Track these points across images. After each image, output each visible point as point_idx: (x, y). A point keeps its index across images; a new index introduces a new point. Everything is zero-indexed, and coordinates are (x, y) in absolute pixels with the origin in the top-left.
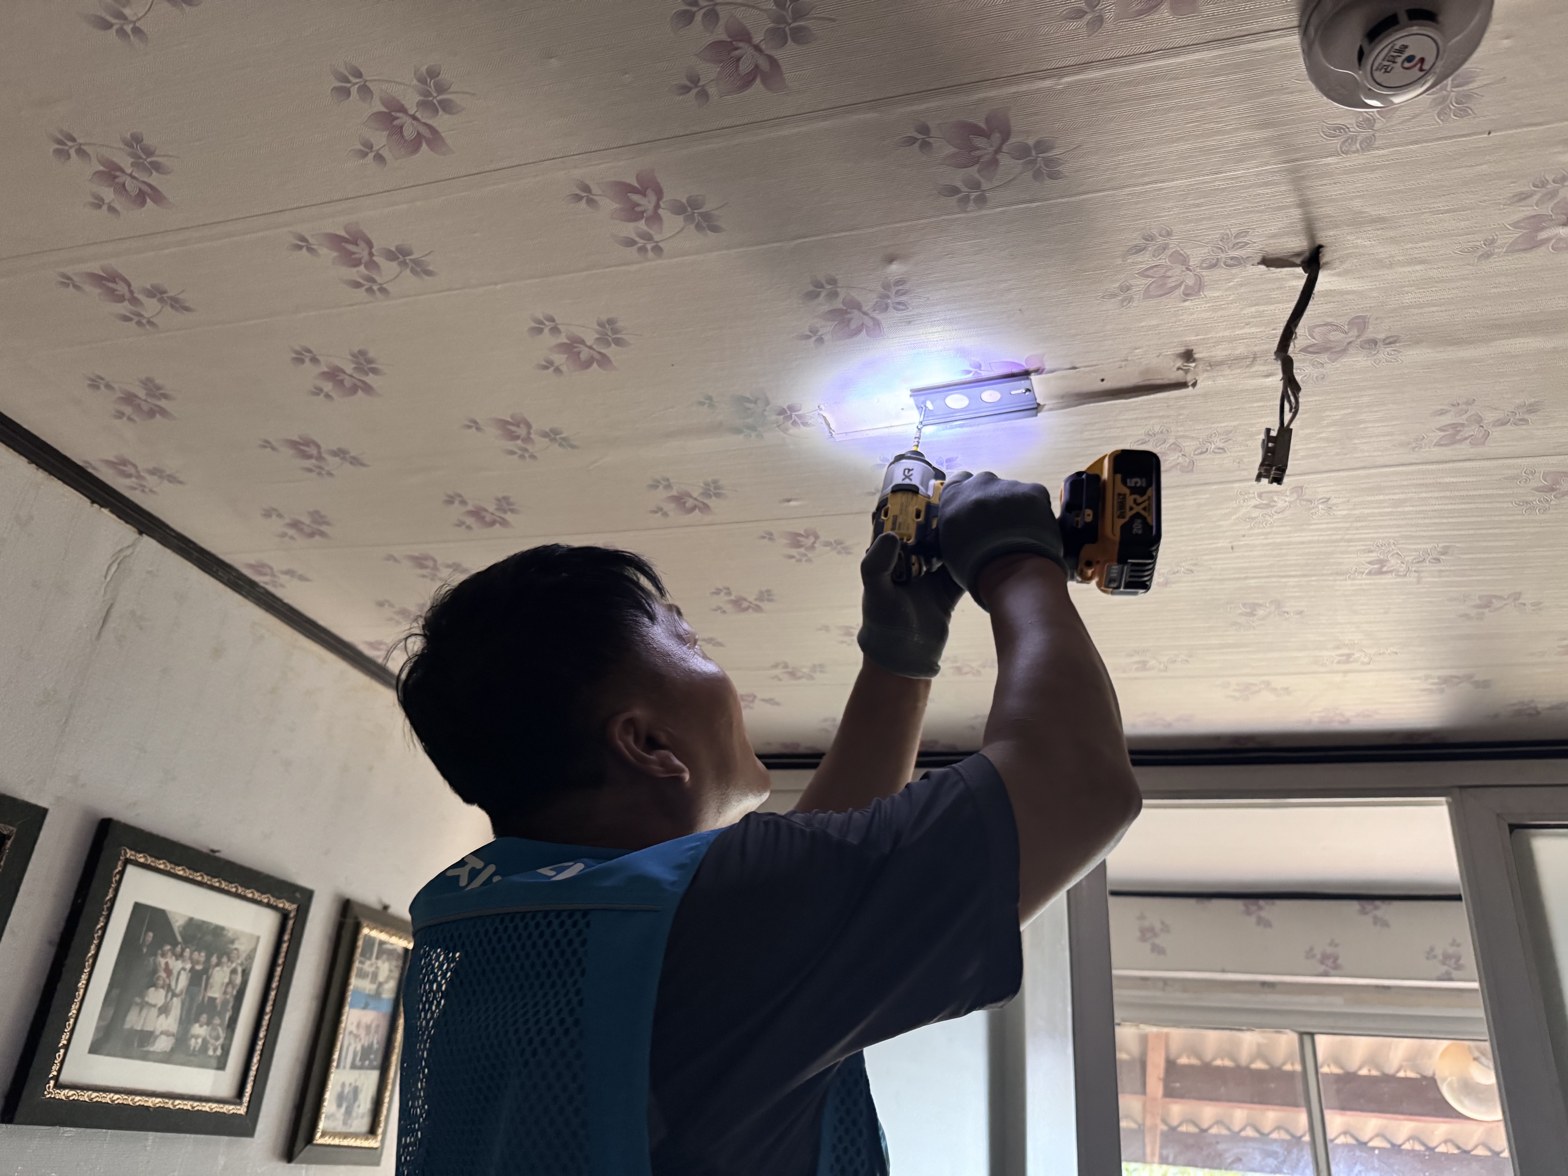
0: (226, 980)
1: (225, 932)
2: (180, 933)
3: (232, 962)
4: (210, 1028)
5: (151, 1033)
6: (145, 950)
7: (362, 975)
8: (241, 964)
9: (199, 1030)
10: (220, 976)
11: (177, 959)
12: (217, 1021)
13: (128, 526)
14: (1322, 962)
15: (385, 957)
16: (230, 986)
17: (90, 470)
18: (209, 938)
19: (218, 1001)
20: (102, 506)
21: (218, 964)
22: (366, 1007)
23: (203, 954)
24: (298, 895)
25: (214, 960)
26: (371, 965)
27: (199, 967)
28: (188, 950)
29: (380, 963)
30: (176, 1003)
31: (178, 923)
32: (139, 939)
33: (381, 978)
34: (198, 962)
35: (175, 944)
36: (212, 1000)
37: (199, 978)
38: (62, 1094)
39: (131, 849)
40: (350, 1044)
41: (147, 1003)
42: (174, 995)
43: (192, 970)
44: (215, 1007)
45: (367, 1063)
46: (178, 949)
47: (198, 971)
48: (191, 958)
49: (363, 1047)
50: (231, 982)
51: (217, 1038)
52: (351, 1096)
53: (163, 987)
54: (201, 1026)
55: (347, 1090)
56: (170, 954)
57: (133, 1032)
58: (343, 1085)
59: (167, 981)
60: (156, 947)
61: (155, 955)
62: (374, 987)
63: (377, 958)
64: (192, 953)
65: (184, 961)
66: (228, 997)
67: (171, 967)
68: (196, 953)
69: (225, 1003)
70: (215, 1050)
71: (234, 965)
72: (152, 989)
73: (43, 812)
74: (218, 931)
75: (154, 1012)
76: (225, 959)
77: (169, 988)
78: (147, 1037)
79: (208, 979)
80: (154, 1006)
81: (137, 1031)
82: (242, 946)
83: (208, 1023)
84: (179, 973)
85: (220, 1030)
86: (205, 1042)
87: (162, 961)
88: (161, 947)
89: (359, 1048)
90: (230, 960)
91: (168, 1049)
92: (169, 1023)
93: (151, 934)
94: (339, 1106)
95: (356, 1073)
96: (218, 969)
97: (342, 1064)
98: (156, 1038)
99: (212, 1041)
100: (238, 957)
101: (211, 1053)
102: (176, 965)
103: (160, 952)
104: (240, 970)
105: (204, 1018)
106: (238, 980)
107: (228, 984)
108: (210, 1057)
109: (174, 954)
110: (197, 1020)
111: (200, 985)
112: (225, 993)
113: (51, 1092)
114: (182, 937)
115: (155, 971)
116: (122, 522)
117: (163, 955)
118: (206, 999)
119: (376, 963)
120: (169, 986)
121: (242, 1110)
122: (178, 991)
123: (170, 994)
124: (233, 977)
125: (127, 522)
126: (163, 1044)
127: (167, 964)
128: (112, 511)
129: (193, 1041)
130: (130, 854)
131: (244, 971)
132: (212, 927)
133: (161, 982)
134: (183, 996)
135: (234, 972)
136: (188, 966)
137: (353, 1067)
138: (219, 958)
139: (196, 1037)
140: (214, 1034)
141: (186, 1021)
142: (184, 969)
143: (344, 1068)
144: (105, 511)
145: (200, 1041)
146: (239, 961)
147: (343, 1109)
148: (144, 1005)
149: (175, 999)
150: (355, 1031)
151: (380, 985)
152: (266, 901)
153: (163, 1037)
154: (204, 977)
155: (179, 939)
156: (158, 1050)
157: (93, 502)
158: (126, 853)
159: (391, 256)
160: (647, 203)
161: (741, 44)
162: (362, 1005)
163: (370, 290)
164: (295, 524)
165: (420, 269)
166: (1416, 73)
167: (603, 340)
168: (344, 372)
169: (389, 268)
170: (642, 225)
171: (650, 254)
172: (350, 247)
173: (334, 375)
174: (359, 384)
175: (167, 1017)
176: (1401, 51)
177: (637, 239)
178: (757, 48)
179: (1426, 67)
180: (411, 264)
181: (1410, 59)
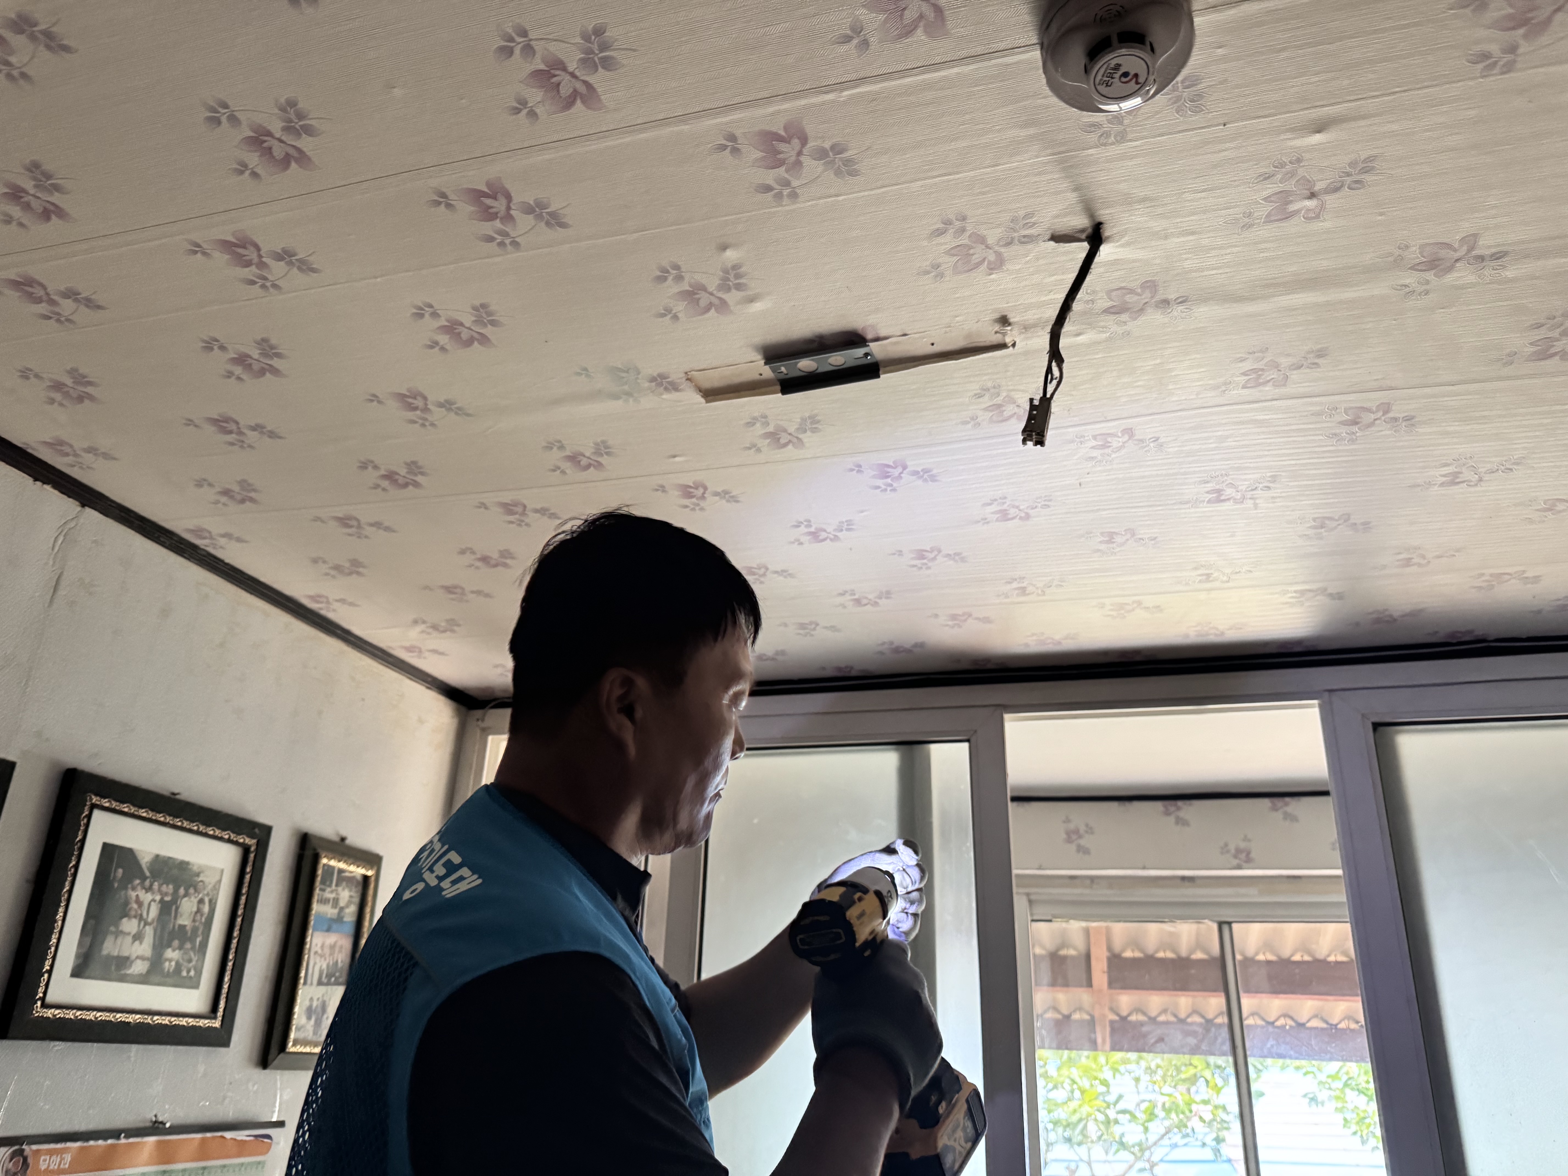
0: (195, 909)
1: (190, 867)
2: (148, 869)
3: (199, 893)
4: (182, 952)
5: (127, 958)
6: (116, 885)
7: (323, 901)
8: (208, 894)
9: (172, 954)
10: (188, 906)
11: (147, 892)
12: (188, 945)
13: (71, 500)
14: (1235, 857)
15: (344, 884)
16: (198, 915)
17: (30, 451)
18: (175, 872)
19: (188, 928)
20: (44, 483)
21: (186, 895)
22: (328, 930)
23: (171, 887)
24: (257, 830)
25: (182, 891)
26: (332, 892)
27: (167, 899)
28: (156, 884)
29: (340, 889)
30: (149, 931)
31: (145, 860)
32: (110, 876)
33: (342, 903)
34: (166, 894)
35: (143, 878)
36: (182, 927)
37: (168, 908)
38: (49, 1013)
39: (96, 795)
40: (315, 964)
41: (122, 932)
42: (146, 924)
43: (162, 901)
44: (186, 933)
45: (333, 979)
46: (147, 883)
47: (167, 902)
48: (160, 891)
49: (328, 966)
50: (199, 911)
51: (190, 961)
52: (319, 1010)
53: (135, 917)
54: (174, 950)
55: (315, 1004)
56: (139, 888)
57: (109, 958)
58: (311, 999)
59: (139, 912)
60: (126, 882)
61: (126, 888)
62: (336, 911)
63: (337, 885)
64: (160, 886)
65: (153, 893)
66: (197, 924)
67: (141, 899)
68: (165, 886)
69: (195, 930)
70: (188, 971)
71: (201, 896)
72: (125, 920)
73: (12, 766)
74: (183, 865)
75: (129, 939)
76: (192, 891)
77: (141, 918)
78: (123, 962)
79: (177, 908)
80: (129, 934)
81: (114, 957)
82: (209, 879)
83: (180, 948)
84: (149, 905)
85: (192, 954)
86: (178, 964)
87: (133, 894)
88: (130, 881)
89: (324, 966)
90: (196, 890)
91: (144, 971)
92: (145, 948)
93: (120, 871)
94: (309, 1018)
95: (322, 989)
96: (186, 899)
97: (309, 981)
98: (132, 962)
99: (185, 964)
100: (204, 889)
101: (184, 974)
102: (146, 897)
103: (130, 886)
104: (207, 900)
105: (176, 943)
106: (206, 909)
107: (196, 913)
108: (185, 977)
109: (143, 888)
110: (169, 946)
111: (169, 914)
112: (194, 921)
113: (38, 1011)
114: (151, 872)
115: (127, 903)
116: (65, 497)
117: (134, 889)
118: (177, 927)
119: (337, 890)
120: (141, 915)
121: (217, 1024)
122: (150, 920)
123: (142, 924)
124: (201, 906)
125: (69, 497)
126: (139, 968)
127: (137, 896)
128: (55, 487)
129: (167, 964)
130: (95, 799)
131: (210, 901)
132: (178, 862)
133: (133, 913)
134: (155, 924)
135: (201, 901)
136: (158, 898)
137: (320, 983)
138: (186, 890)
139: (170, 960)
140: (186, 957)
141: (160, 946)
142: (154, 900)
143: (312, 984)
144: (48, 487)
145: (173, 963)
146: (206, 892)
147: (312, 1022)
148: (119, 933)
149: (147, 927)
150: (320, 951)
151: (342, 909)
152: (227, 837)
153: (139, 962)
154: (174, 907)
155: (148, 874)
156: (136, 972)
157: (36, 480)
158: (91, 799)
159: (279, 257)
160: (499, 205)
161: (557, 72)
162: (325, 928)
163: (263, 286)
164: (226, 493)
165: (305, 267)
166: (1133, 86)
167: (479, 321)
168: (251, 358)
169: (278, 268)
170: (497, 224)
171: (509, 248)
172: (240, 251)
173: (242, 360)
174: (266, 367)
175: (141, 943)
176: (1117, 67)
177: (496, 236)
178: (573, 75)
179: (1141, 80)
180: (297, 264)
181: (1126, 74)
